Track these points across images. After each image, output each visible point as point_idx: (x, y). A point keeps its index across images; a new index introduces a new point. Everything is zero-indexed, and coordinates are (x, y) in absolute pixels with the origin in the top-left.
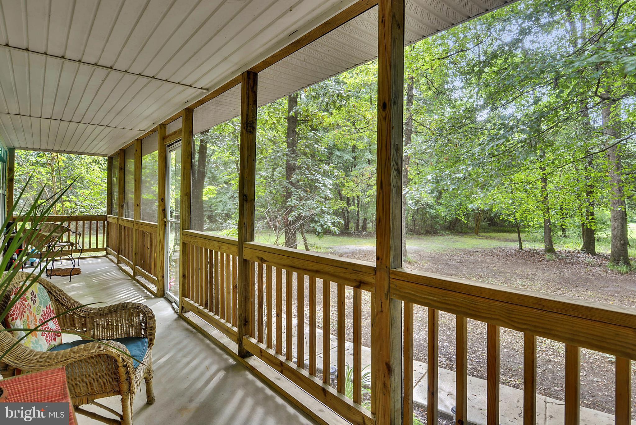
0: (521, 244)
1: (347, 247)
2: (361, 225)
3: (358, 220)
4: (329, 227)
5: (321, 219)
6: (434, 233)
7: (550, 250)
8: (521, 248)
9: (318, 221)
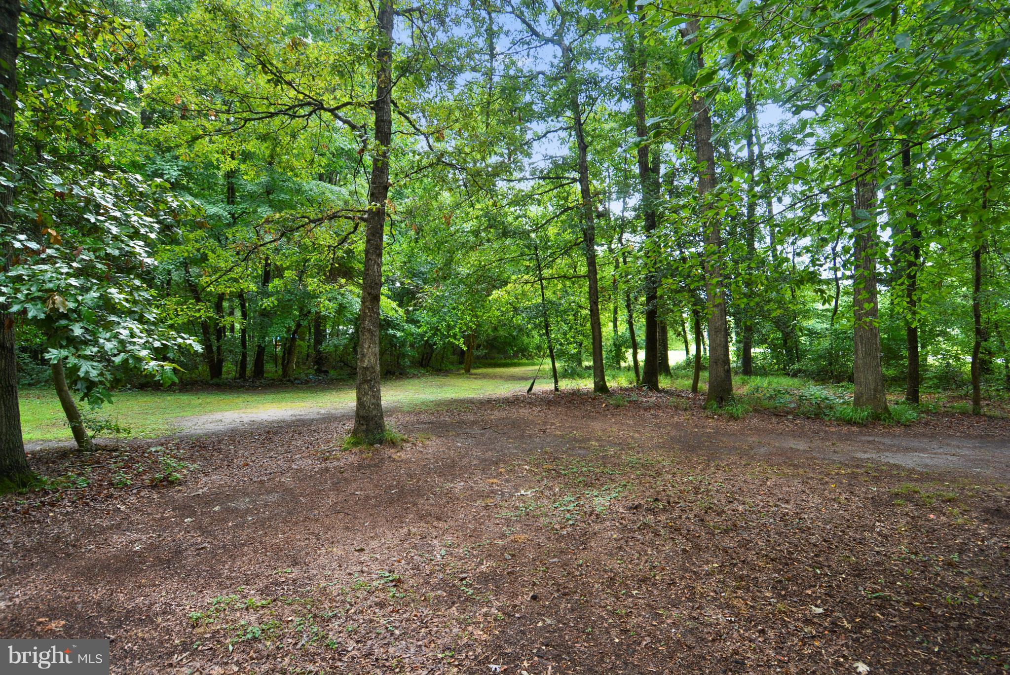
0: (556, 382)
1: (218, 416)
2: (250, 366)
3: (244, 356)
4: (139, 360)
5: (103, 336)
6: (401, 374)
7: (601, 387)
8: (556, 389)
9: (86, 343)
